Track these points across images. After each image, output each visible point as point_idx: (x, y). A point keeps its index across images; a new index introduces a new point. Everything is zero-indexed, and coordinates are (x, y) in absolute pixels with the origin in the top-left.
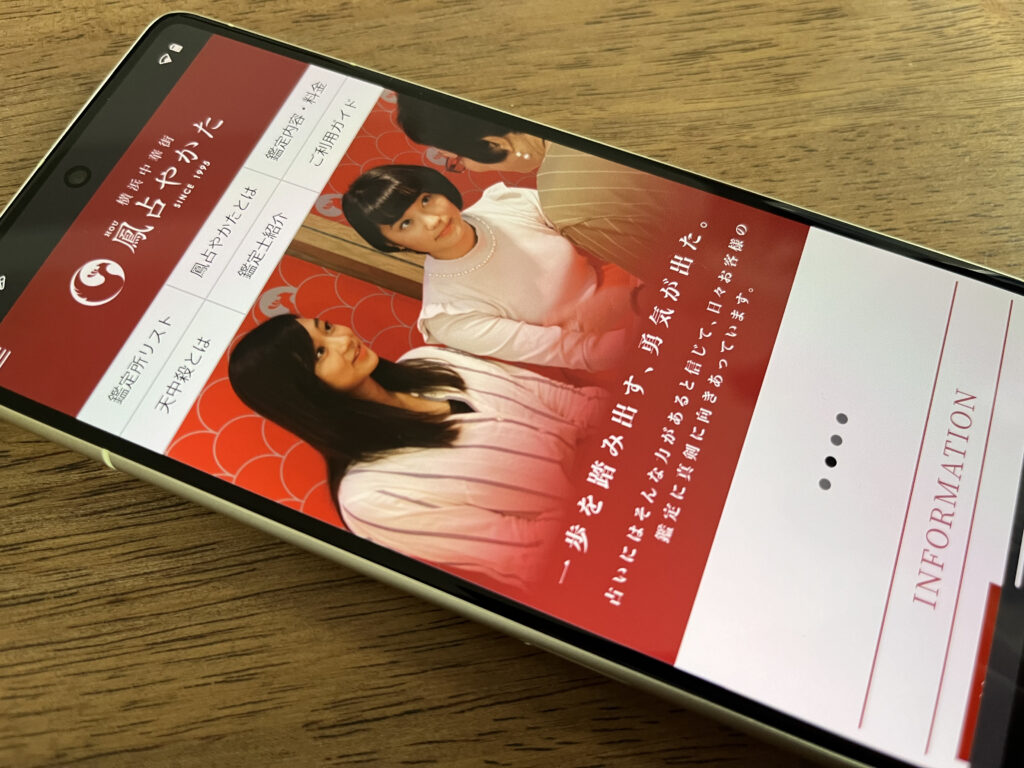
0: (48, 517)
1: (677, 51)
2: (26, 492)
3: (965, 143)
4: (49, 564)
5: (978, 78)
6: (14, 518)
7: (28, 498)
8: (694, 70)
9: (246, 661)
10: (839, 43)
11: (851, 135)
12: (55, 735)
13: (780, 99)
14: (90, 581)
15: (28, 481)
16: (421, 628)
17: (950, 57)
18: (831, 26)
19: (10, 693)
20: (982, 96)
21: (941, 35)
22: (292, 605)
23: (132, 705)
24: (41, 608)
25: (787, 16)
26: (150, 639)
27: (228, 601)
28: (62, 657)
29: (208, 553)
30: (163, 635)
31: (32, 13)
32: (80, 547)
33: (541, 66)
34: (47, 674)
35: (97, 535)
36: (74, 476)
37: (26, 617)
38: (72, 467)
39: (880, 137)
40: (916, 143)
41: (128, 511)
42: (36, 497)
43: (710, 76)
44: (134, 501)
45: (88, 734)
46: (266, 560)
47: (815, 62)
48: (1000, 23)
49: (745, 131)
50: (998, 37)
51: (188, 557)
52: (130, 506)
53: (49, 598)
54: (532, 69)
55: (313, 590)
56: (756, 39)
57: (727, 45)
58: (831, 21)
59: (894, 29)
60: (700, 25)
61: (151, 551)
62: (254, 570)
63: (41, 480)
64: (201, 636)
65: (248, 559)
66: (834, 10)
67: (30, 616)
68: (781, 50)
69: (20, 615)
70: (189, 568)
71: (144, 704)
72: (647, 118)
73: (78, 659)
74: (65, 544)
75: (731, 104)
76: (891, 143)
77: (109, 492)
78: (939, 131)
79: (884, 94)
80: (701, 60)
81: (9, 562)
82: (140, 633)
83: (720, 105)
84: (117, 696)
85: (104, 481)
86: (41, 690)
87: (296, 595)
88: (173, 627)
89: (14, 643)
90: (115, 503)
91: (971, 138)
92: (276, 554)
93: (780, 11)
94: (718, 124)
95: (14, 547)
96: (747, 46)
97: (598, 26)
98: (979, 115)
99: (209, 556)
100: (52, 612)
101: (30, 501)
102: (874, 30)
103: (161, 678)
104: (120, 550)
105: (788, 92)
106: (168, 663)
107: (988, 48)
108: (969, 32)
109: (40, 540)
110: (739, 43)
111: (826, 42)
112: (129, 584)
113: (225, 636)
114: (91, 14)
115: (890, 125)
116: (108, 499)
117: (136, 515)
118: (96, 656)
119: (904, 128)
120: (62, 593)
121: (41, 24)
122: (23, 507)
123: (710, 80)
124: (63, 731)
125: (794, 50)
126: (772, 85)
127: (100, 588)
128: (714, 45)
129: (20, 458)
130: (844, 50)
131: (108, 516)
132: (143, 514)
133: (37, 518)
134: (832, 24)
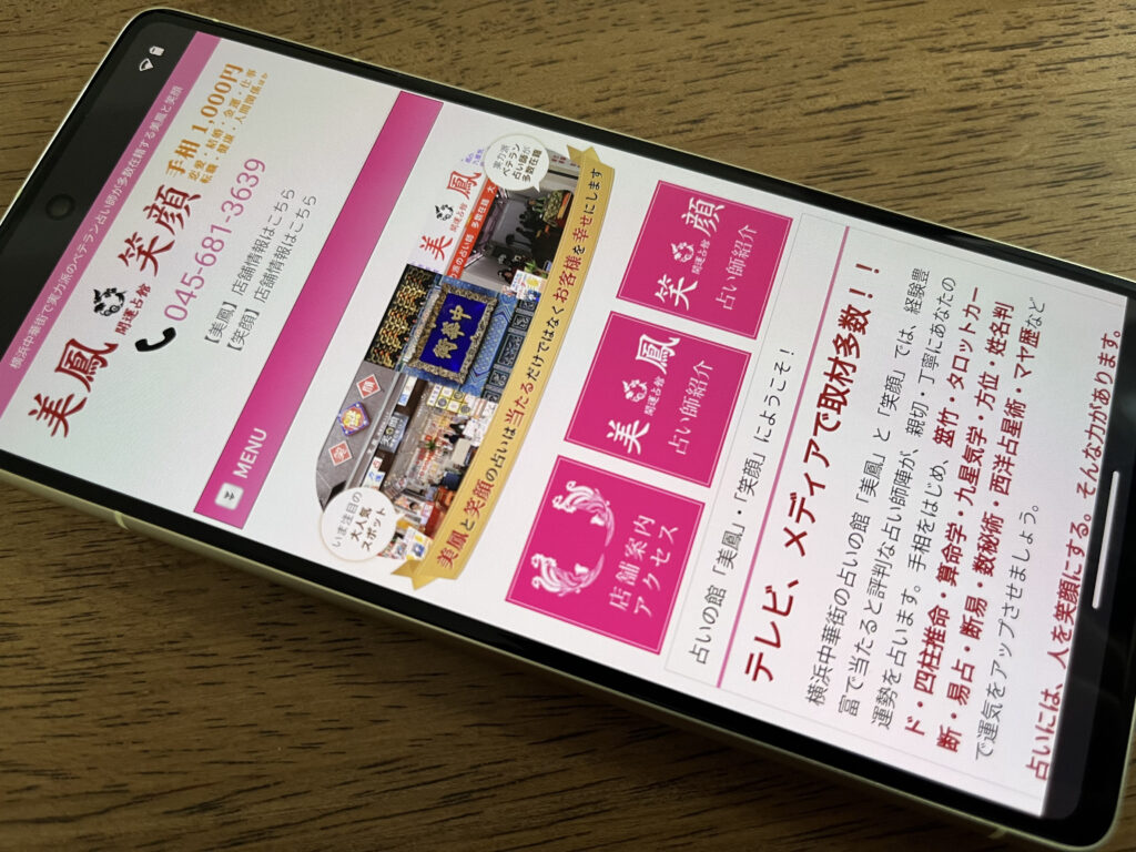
10: (1104, 215)
15: (154, 824)
18: (1093, 190)
25: (1038, 176)
36: (208, 819)
38: (205, 807)
47: (1077, 242)
56: (1001, 208)
57: (964, 218)
58: (1090, 182)
60: (930, 189)
66: (1094, 166)
77: (251, 842)
85: (244, 827)
96: (990, 218)
111: (1087, 212)
128: (951, 216)
129: (140, 794)
130: (1110, 223)
134: (1094, 186)
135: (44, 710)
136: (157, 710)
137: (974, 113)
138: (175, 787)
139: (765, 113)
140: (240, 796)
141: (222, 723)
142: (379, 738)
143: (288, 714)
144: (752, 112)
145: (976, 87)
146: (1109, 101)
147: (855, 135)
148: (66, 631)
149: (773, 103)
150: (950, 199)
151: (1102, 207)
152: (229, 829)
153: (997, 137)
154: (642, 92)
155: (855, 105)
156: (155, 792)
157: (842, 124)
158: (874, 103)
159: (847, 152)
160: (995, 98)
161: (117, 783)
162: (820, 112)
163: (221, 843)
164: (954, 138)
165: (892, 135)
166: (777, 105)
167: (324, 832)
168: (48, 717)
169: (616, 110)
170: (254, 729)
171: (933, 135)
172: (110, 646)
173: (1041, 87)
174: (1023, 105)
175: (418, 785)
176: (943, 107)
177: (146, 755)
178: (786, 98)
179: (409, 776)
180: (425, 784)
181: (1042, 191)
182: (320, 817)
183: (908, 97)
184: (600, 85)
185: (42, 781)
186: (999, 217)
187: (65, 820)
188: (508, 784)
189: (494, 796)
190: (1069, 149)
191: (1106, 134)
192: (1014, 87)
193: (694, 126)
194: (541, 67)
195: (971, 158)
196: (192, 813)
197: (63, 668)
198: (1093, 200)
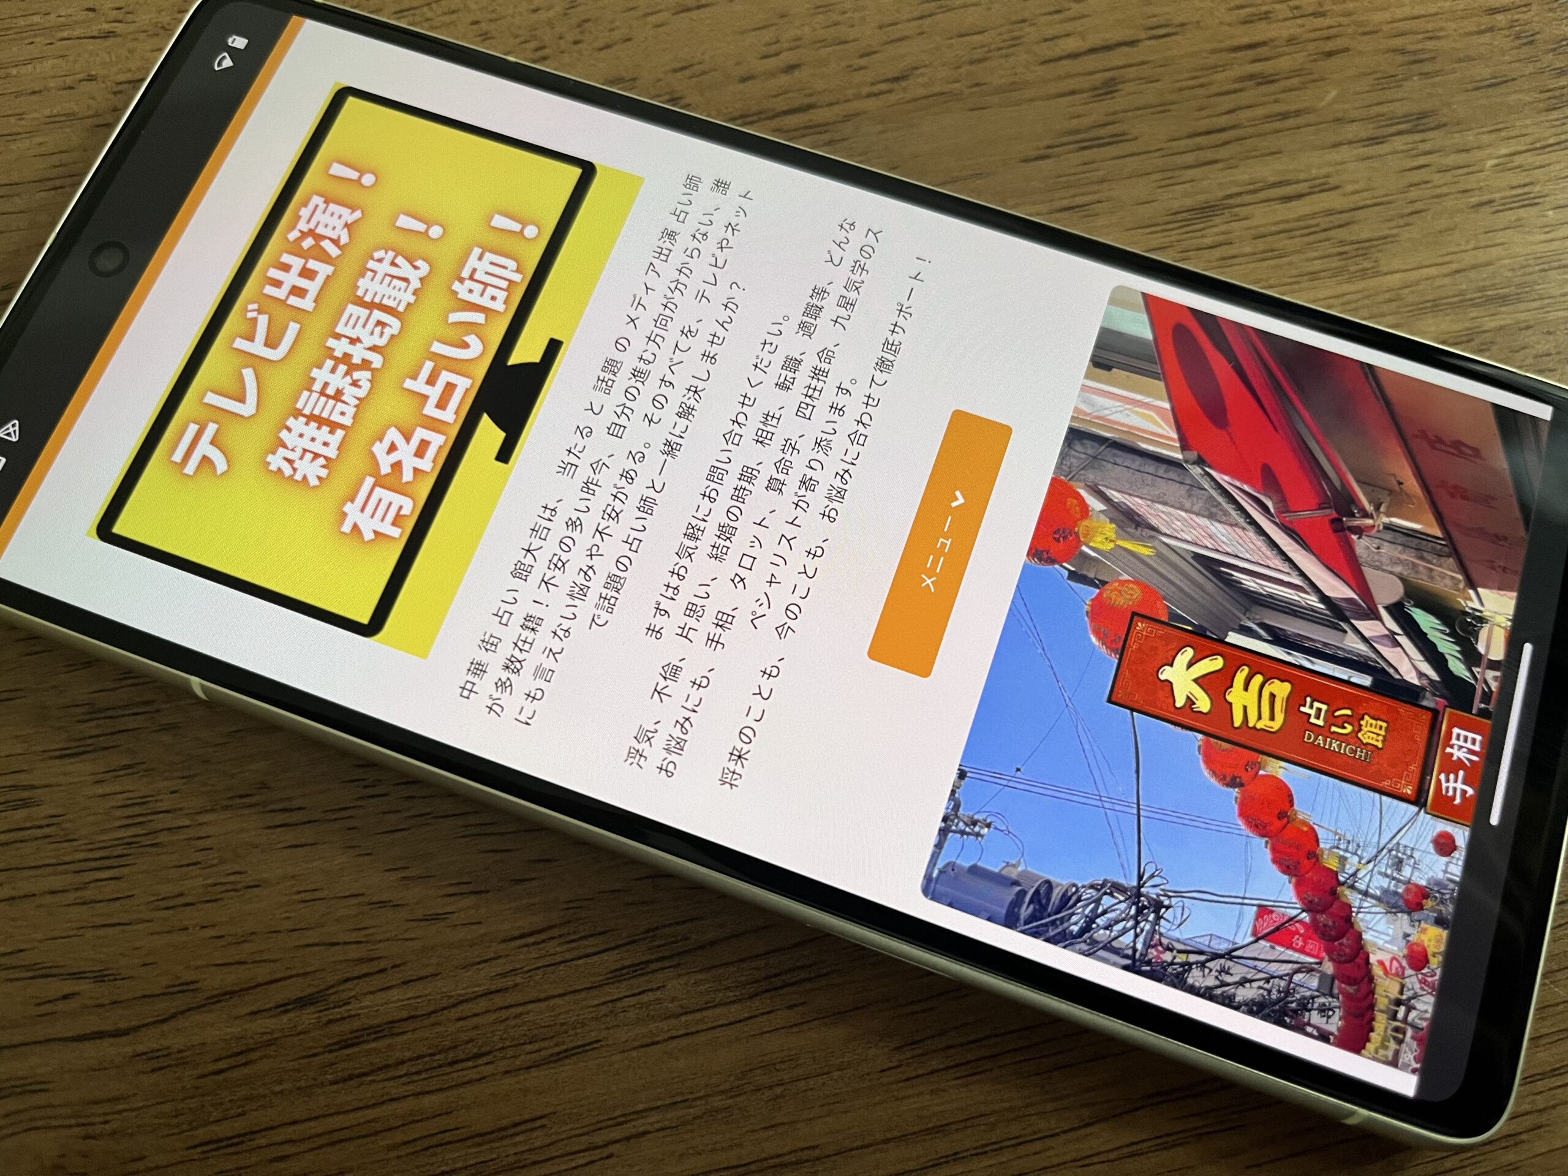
0: (277, 1088)
1: (1176, 205)
2: (237, 1050)
6: (224, 1093)
7: (241, 1059)
8: (1208, 241)
10: (1438, 179)
15: (235, 1030)
18: (1423, 147)
29: (535, 1134)
32: (336, 1136)
35: (359, 1114)
36: (308, 1017)
38: (302, 1003)
41: (401, 1070)
42: (254, 1056)
43: (1233, 251)
44: (408, 1054)
46: (627, 1138)
47: (1402, 216)
51: (505, 1142)
52: (403, 1062)
56: (1302, 176)
57: (1255, 192)
58: (1418, 137)
59: (1519, 148)
60: (1209, 155)
61: (448, 1137)
62: (610, 1157)
63: (257, 1027)
65: (598, 1138)
66: (1423, 115)
68: (1344, 195)
70: (512, 1159)
74: (313, 1132)
77: (367, 1042)
79: (1514, 270)
80: (1217, 220)
85: (356, 1024)
90: (378, 1060)
92: (641, 1129)
93: (1339, 120)
95: (231, 1141)
96: (1289, 190)
97: (1042, 164)
99: (539, 1139)
101: (245, 1064)
102: (1490, 151)
104: (399, 1137)
105: (1364, 274)
109: (272, 1128)
110: (1275, 185)
111: (1415, 176)
115: (1527, 328)
116: (367, 1053)
117: (416, 1078)
119: (1549, 333)
122: (235, 1074)
123: (1234, 257)
125: (1365, 194)
126: (1335, 263)
128: (1235, 190)
129: (215, 992)
130: (1445, 190)
131: (374, 1081)
132: (423, 1076)
133: (261, 1091)
134: (1423, 141)
135: (79, 894)
136: (231, 883)
137: (1262, 51)
138: (261, 980)
139: (988, 63)
140: (349, 985)
141: (317, 895)
142: (525, 901)
143: (404, 878)
144: (971, 63)
145: (1266, 16)
146: (1442, 29)
147: (1108, 88)
148: (100, 790)
149: (1000, 49)
150: (1236, 167)
151: (1434, 168)
152: (335, 1028)
153: (1295, 81)
154: (823, 42)
155: (1108, 48)
156: (236, 988)
157: (1091, 73)
158: (1132, 43)
159: (1099, 110)
160: (1292, 31)
161: (182, 981)
162: (1060, 58)
163: (329, 1045)
164: (1237, 86)
165: (1158, 85)
166: (1004, 52)
167: (461, 1024)
168: (84, 903)
169: (790, 68)
170: (360, 899)
171: (1211, 84)
172: (163, 806)
173: (1350, 14)
174: (1328, 38)
175: (580, 958)
176: (1223, 45)
177: (222, 942)
178: (1016, 42)
179: (565, 947)
180: (587, 956)
181: (1356, 152)
182: (454, 1006)
183: (1176, 34)
184: (768, 35)
185: (83, 986)
186: (1302, 187)
187: (117, 1034)
188: (695, 949)
189: (678, 965)
190: (1389, 94)
191: (1437, 73)
192: (1314, 14)
193: (895, 86)
194: (685, 15)
195: (1260, 112)
196: (286, 1012)
197: (102, 838)
198: (1422, 161)
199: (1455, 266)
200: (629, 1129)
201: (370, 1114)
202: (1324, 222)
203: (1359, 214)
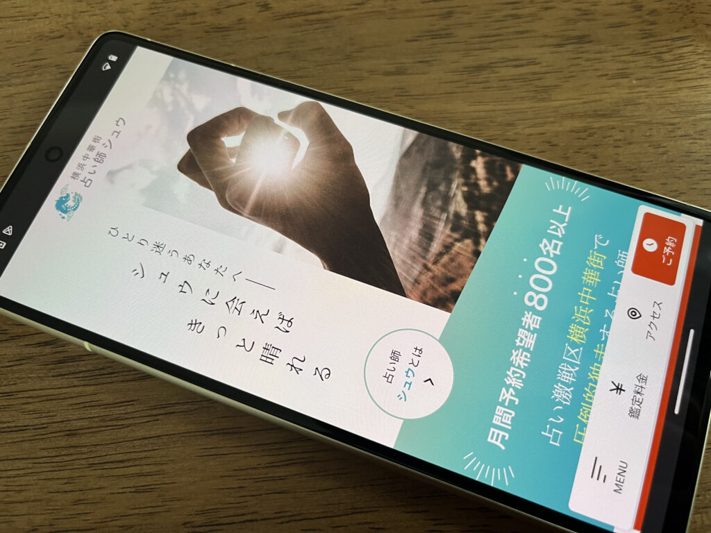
0: (30, 376)
1: (469, 64)
2: (18, 358)
3: (665, 144)
4: (31, 407)
5: (682, 94)
6: (10, 375)
7: (19, 363)
8: (479, 80)
9: (149, 480)
10: (584, 63)
11: (583, 135)
12: (31, 517)
13: (536, 105)
14: (55, 420)
15: (19, 351)
16: (261, 466)
17: (665, 77)
18: (580, 50)
19: (5, 488)
20: (684, 108)
21: (660, 60)
22: (179, 445)
23: (78, 502)
24: (24, 435)
25: (550, 41)
26: (91, 461)
27: (139, 439)
28: (37, 468)
29: (129, 407)
30: (98, 459)
31: (31, 18)
32: (50, 398)
33: (372, 72)
34: (28, 478)
35: (60, 390)
36: (47, 350)
37: (16, 440)
38: (46, 344)
39: (605, 138)
40: (630, 143)
41: (81, 375)
42: (23, 362)
43: (488, 85)
44: (84, 369)
45: (51, 518)
46: (166, 414)
47: (565, 78)
48: (705, 51)
49: (509, 128)
50: (702, 62)
51: (117, 409)
52: (81, 372)
53: (29, 429)
54: (366, 74)
55: (194, 436)
56: (525, 57)
57: (504, 62)
58: (579, 46)
59: (626, 53)
60: (486, 45)
61: (93, 403)
62: (157, 420)
63: (27, 351)
64: (122, 461)
65: (154, 412)
66: (584, 36)
67: (17, 440)
68: (542, 67)
69: (11, 438)
70: (118, 416)
71: (86, 502)
72: (442, 115)
73: (47, 469)
74: (40, 395)
75: (501, 107)
76: (612, 142)
77: (69, 362)
78: (648, 134)
79: (611, 104)
80: (484, 72)
81: (6, 404)
82: (85, 456)
83: (494, 108)
84: (69, 495)
85: (66, 354)
86: (23, 488)
87: (183, 439)
88: (105, 454)
89: (8, 456)
90: (72, 370)
91: (670, 141)
92: (172, 411)
93: (545, 36)
94: (492, 122)
95: (9, 394)
96: (518, 63)
97: (415, 43)
98: (679, 123)
99: (130, 409)
100: (32, 438)
101: (19, 365)
102: (611, 54)
103: (97, 486)
104: (75, 401)
105: (543, 100)
106: (101, 477)
107: (694, 70)
108: (681, 57)
109: (25, 391)
110: (513, 60)
111: (575, 62)
112: (79, 424)
113: (137, 463)
114: (69, 20)
115: (613, 128)
116: (69, 367)
117: (85, 379)
118: (57, 469)
119: (622, 131)
120: (38, 426)
121: (36, 26)
122: (15, 368)
123: (489, 88)
124: (36, 514)
125: (552, 68)
126: (532, 94)
127: (61, 425)
128: (495, 61)
129: (14, 335)
130: (587, 68)
131: (68, 378)
132: (89, 378)
133: (24, 376)
134: (581, 48)
137: (517, 6)
147: (449, 14)
150: (497, 51)
151: (584, 59)
152: (58, 355)
153: (529, 18)
156: (22, 335)
157: (442, 9)
159: (442, 24)
163: (53, 362)
164: (504, 19)
165: (469, 16)
171: (493, 16)
181: (551, 50)
186: (524, 62)
190: (570, 27)
191: (594, 20)
193: (358, 7)
195: (512, 30)
198: (580, 55)
199: (585, 100)
200: (168, 410)
201: (64, 390)
202: (530, 77)
203: (547, 75)
